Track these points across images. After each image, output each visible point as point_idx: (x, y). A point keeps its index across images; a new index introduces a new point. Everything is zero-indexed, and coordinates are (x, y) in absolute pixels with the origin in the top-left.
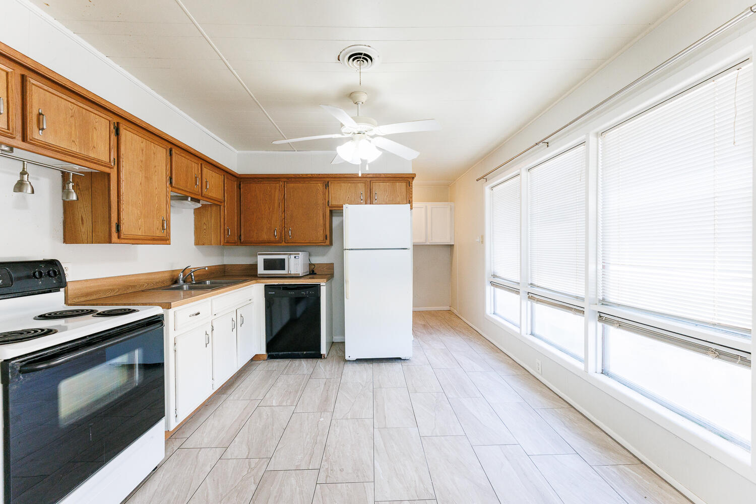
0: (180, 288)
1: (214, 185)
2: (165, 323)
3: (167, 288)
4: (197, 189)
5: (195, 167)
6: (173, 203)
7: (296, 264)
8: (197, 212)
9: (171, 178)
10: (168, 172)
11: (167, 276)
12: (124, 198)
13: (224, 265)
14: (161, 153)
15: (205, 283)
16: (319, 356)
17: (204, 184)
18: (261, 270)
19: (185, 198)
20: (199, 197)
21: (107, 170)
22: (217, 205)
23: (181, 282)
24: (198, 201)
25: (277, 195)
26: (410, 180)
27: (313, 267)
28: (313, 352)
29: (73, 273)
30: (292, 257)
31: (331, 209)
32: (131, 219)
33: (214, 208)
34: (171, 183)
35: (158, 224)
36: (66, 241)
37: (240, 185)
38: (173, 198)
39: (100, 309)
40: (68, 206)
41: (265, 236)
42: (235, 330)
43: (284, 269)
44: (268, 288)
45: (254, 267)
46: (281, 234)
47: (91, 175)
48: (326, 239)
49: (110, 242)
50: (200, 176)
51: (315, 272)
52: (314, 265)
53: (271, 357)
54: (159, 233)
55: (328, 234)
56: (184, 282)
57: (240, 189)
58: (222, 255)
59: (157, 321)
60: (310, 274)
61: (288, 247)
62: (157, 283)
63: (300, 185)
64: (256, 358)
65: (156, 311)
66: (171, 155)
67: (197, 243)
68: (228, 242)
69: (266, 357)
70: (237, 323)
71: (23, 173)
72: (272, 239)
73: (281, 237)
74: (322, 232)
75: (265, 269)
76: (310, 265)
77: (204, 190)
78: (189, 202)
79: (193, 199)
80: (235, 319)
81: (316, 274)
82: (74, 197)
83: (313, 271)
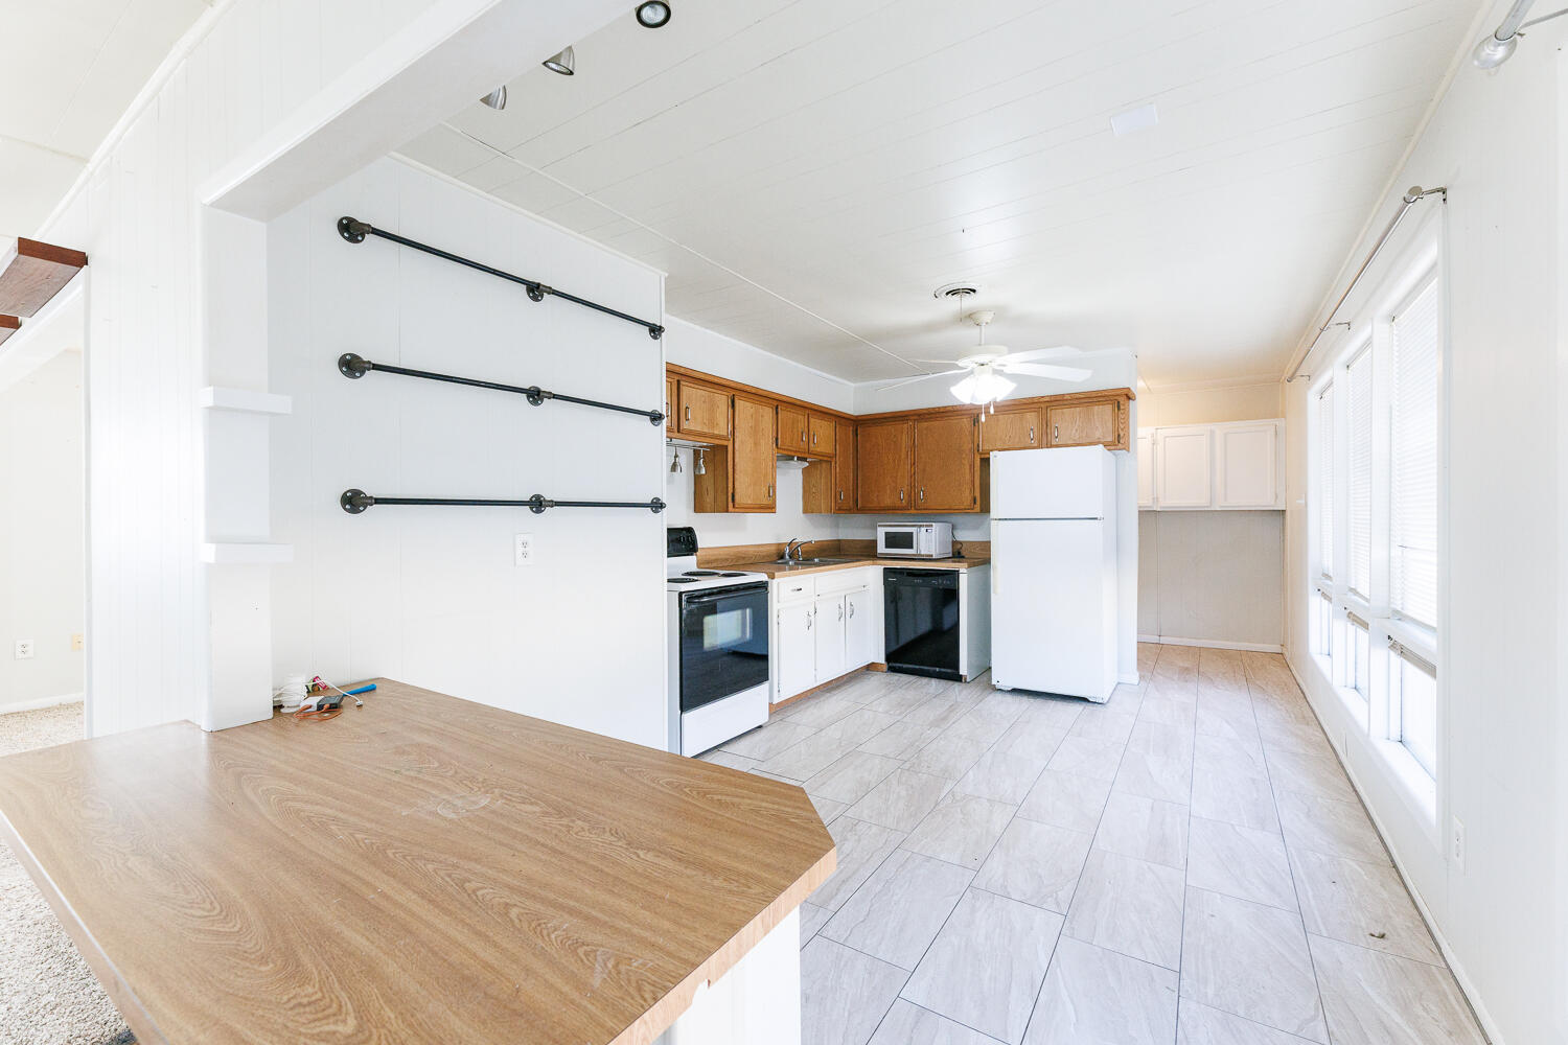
0: (787, 563)
1: (823, 437)
2: (769, 589)
3: (774, 562)
4: (804, 446)
5: (801, 418)
6: (779, 463)
7: (929, 541)
8: (805, 471)
9: (777, 439)
10: (775, 434)
11: (773, 548)
12: (737, 468)
13: (839, 540)
14: (767, 413)
15: (813, 560)
16: (958, 678)
17: (811, 438)
18: (881, 548)
19: (792, 458)
20: (806, 456)
21: (725, 443)
22: (827, 461)
23: (787, 557)
24: (805, 459)
25: (905, 440)
26: (1122, 400)
27: (959, 546)
28: (949, 671)
29: (704, 541)
30: (923, 529)
31: (983, 456)
32: (744, 489)
33: (824, 465)
34: (777, 445)
35: (764, 490)
36: (695, 511)
37: (857, 430)
38: (780, 458)
39: (722, 572)
40: (698, 479)
41: (888, 501)
42: (843, 618)
43: (912, 547)
44: (886, 571)
45: (874, 543)
46: (910, 496)
47: (714, 448)
48: (975, 503)
49: (727, 511)
50: (806, 430)
51: (963, 553)
52: (961, 543)
53: (892, 670)
54: (765, 501)
55: (978, 495)
56: (790, 557)
57: (857, 435)
58: (837, 526)
59: (763, 586)
60: (954, 557)
61: (917, 515)
62: (764, 557)
63: (936, 423)
64: (871, 667)
65: (763, 577)
66: (777, 413)
67: (805, 511)
68: (839, 509)
69: (885, 668)
70: (847, 612)
71: (676, 456)
72: (898, 503)
73: (910, 501)
74: (967, 492)
75: (887, 547)
76: (954, 543)
77: (812, 445)
78: (795, 462)
79: (799, 459)
80: (843, 607)
81: (963, 557)
82: (703, 472)
83: (959, 553)
